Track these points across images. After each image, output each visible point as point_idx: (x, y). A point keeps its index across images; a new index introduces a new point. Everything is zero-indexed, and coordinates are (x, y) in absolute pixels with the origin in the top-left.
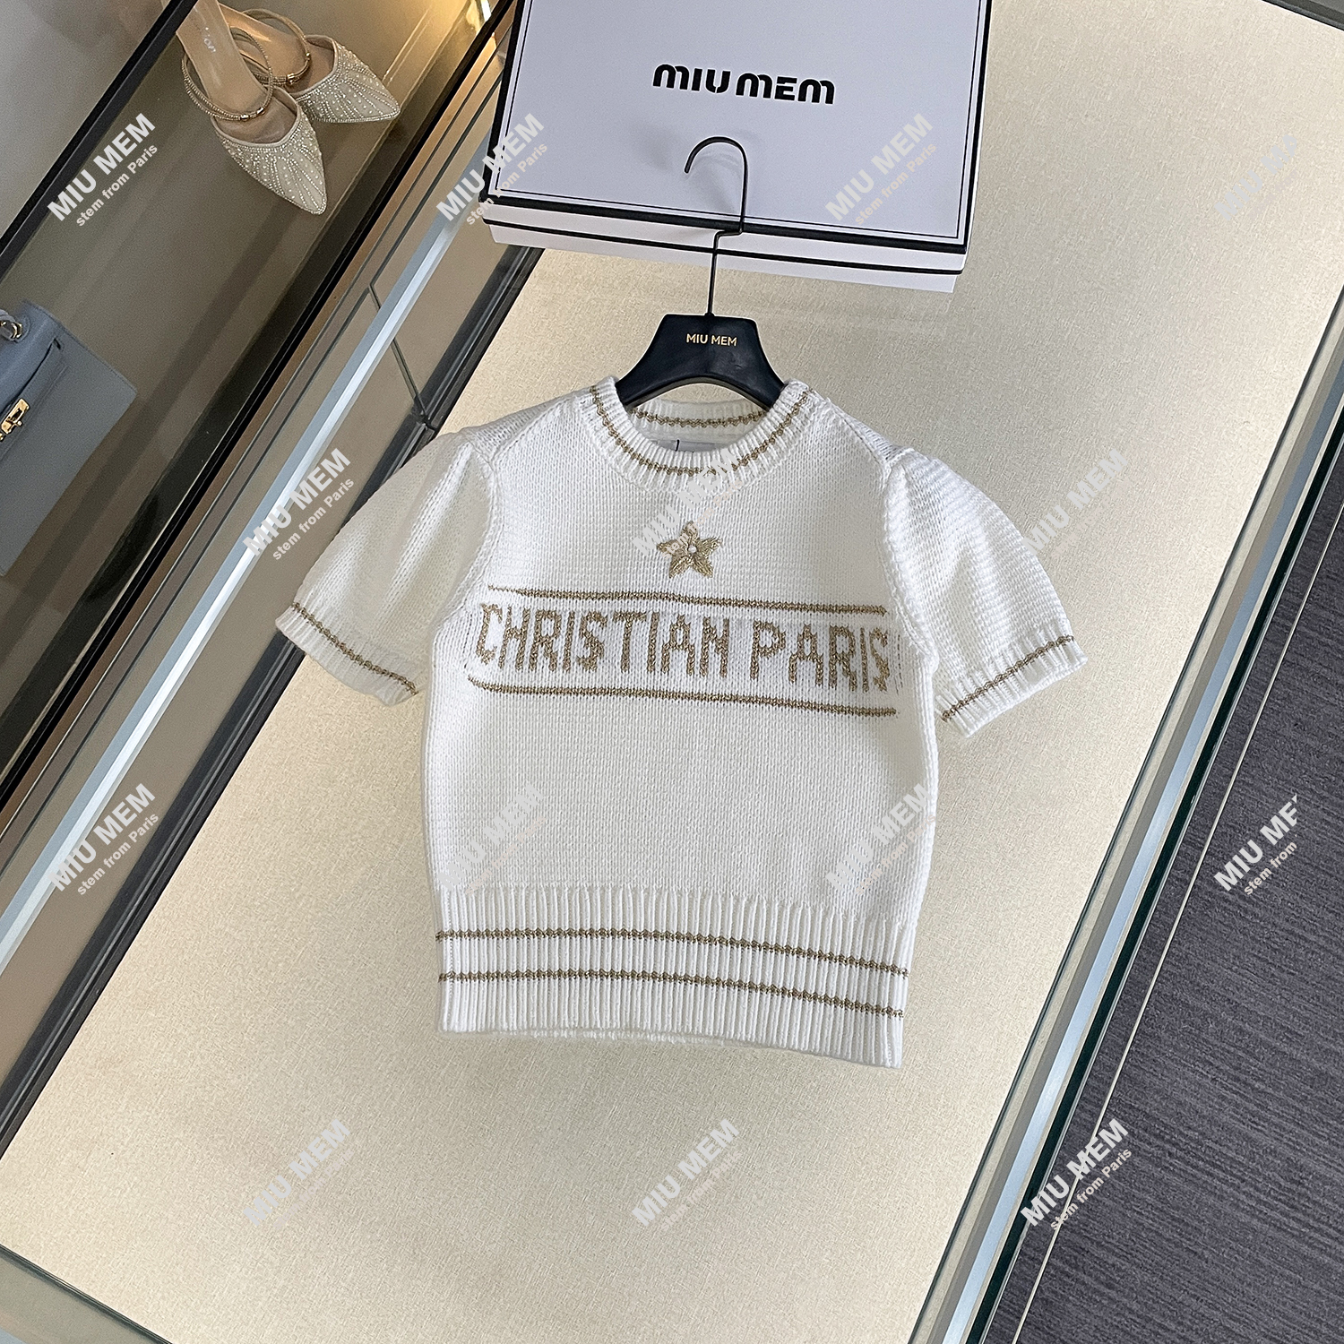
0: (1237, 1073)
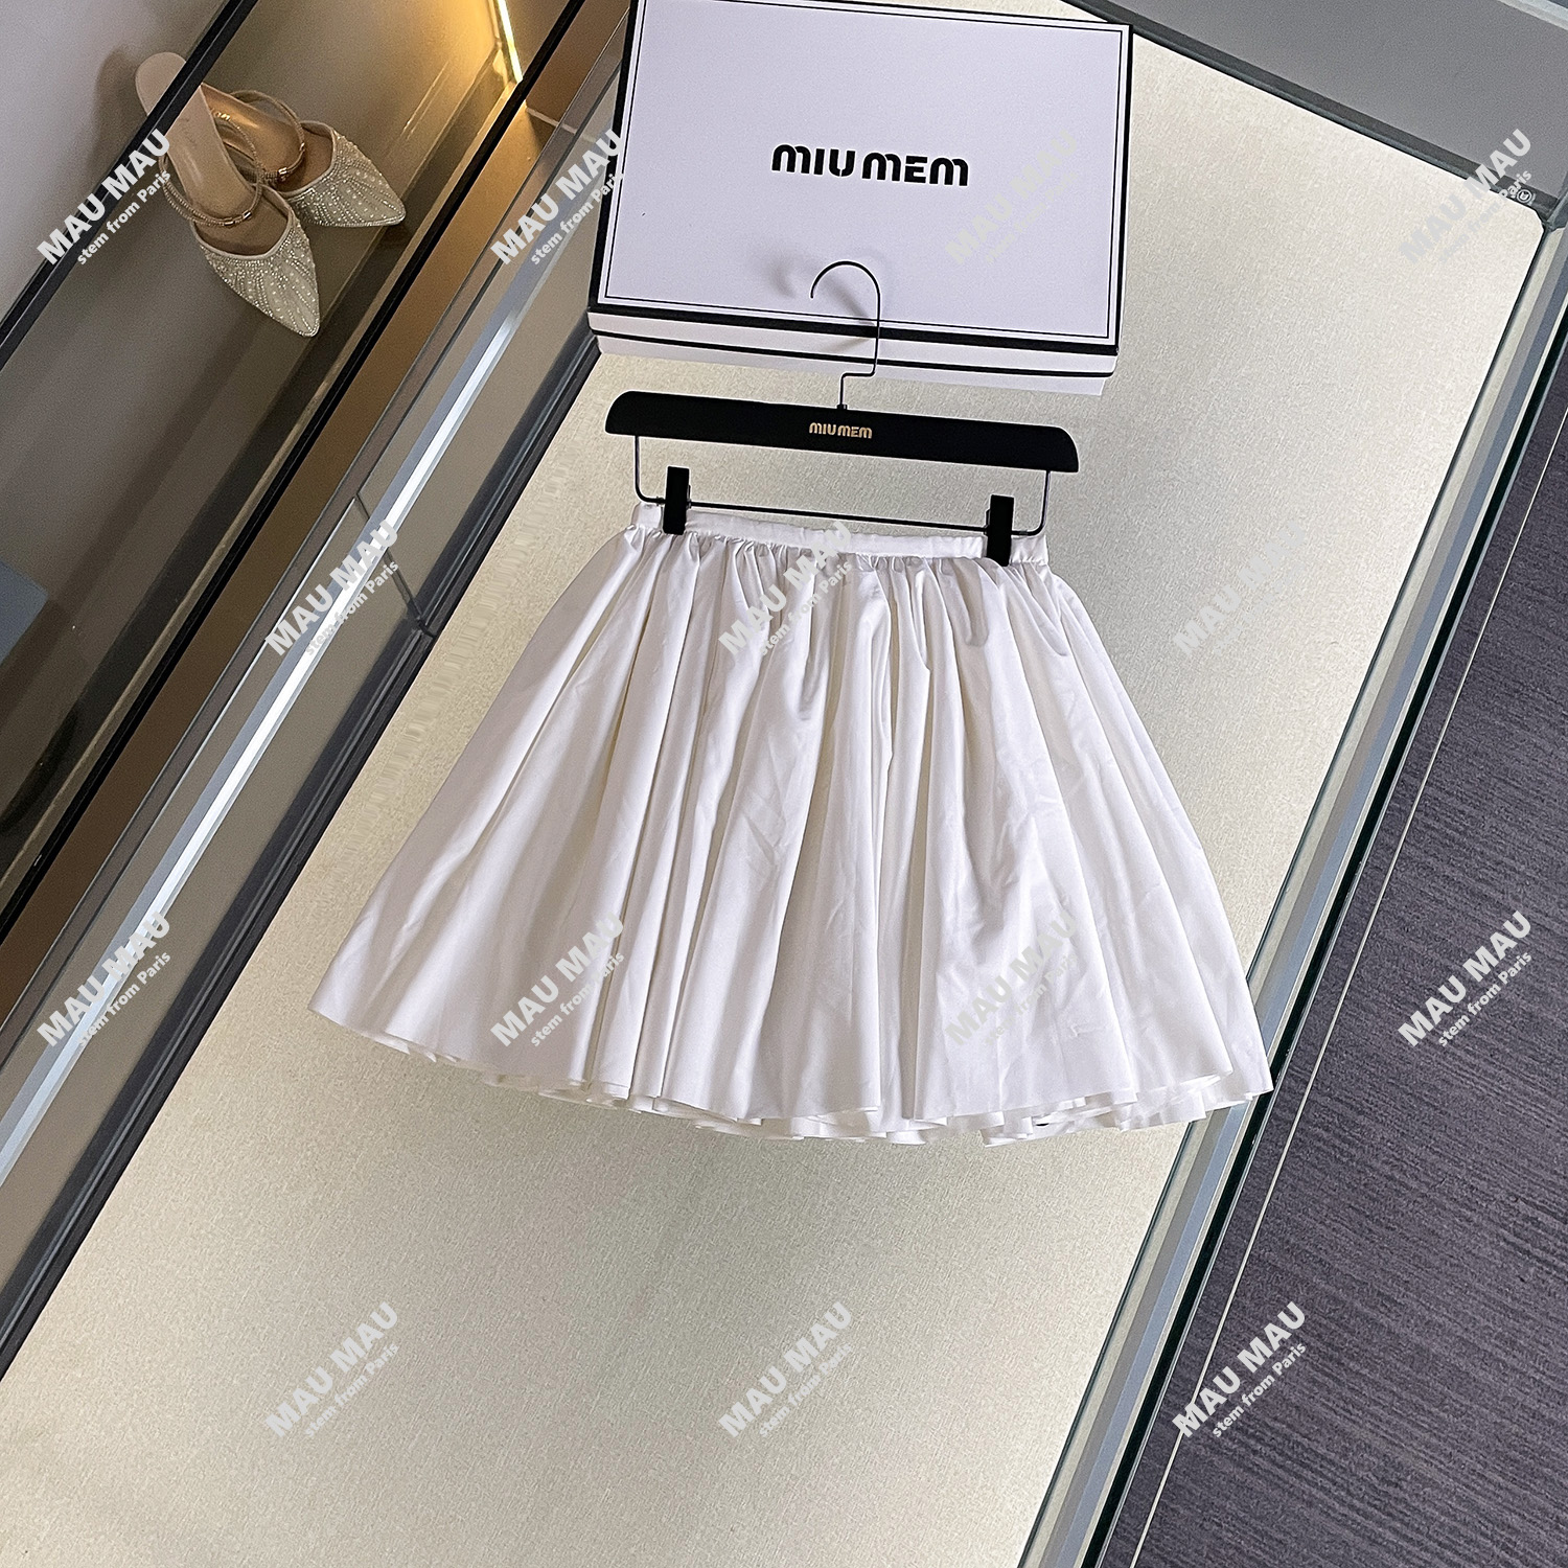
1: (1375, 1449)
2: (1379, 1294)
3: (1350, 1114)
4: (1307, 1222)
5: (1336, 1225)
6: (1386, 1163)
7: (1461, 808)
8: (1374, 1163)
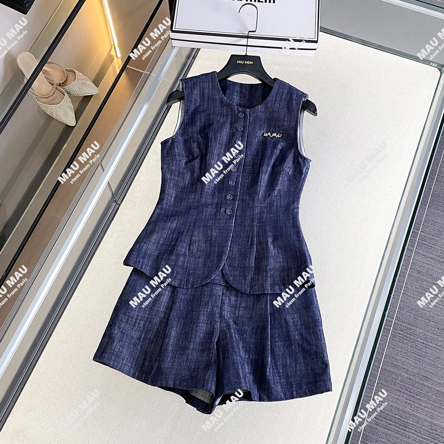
0: (410, 394)
1: (428, 420)
2: (424, 376)
3: (409, 326)
4: (398, 358)
5: (407, 358)
6: (421, 339)
7: (433, 238)
8: (418, 340)
